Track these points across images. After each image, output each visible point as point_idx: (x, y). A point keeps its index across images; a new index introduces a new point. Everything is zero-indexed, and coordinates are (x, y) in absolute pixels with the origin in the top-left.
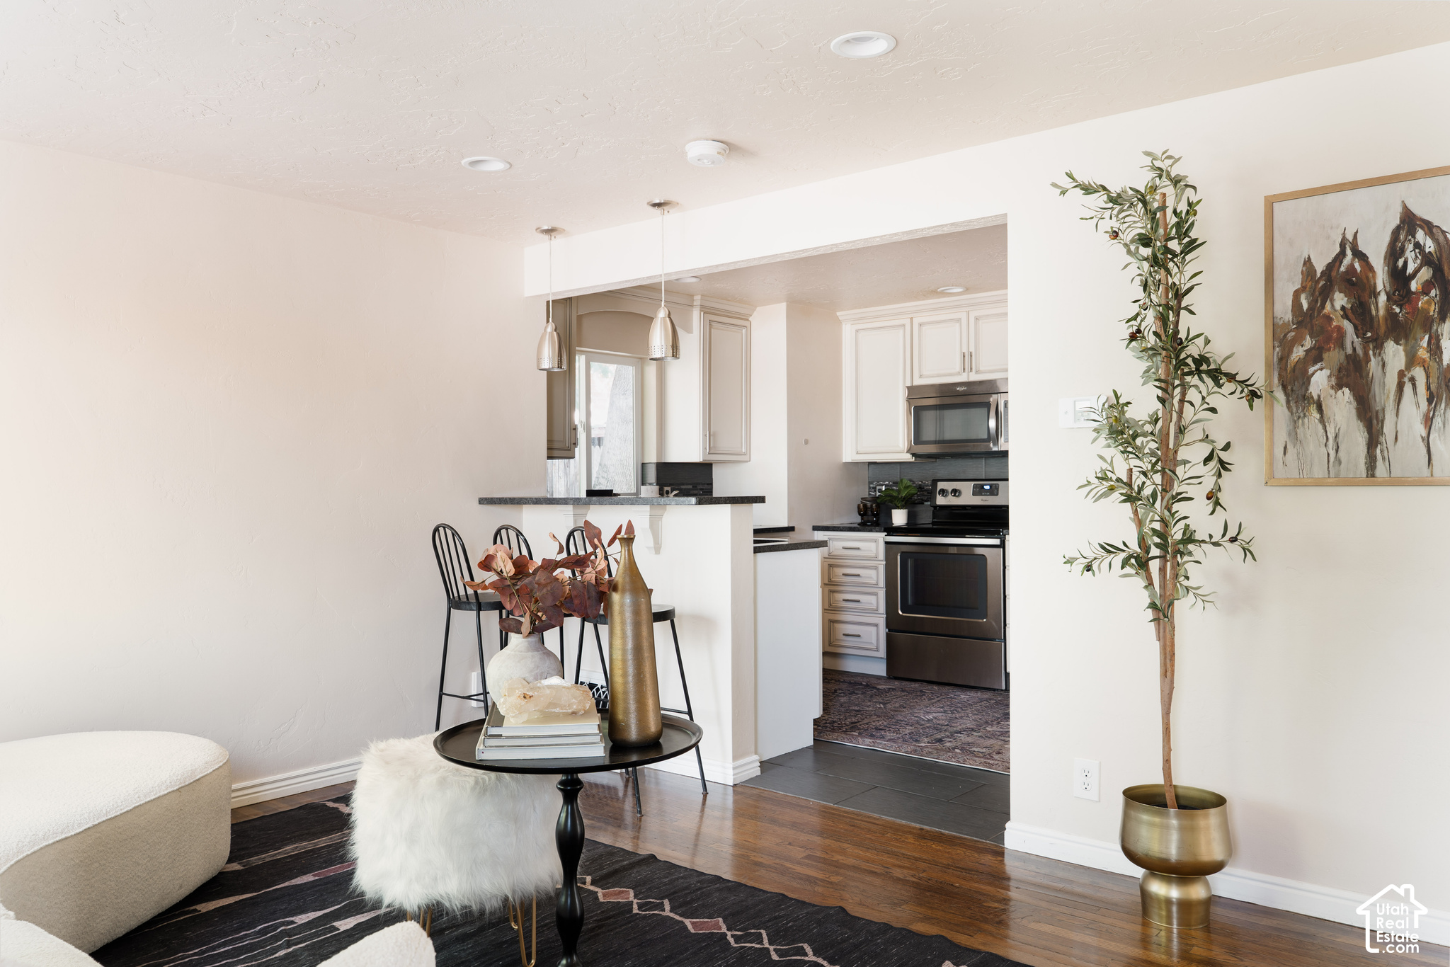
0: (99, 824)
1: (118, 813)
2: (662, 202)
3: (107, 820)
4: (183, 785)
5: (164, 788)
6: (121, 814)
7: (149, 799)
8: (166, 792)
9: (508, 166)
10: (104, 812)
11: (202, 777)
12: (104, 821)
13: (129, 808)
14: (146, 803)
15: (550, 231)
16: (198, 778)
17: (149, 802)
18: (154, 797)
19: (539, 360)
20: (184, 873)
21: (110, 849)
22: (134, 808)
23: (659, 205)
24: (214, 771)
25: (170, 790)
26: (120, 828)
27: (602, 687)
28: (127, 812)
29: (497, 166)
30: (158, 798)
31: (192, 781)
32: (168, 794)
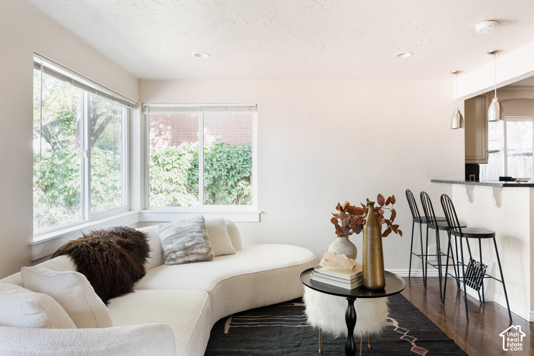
0: (260, 272)
1: (267, 270)
2: (494, 51)
3: (263, 271)
4: (291, 266)
5: (284, 265)
6: (268, 270)
7: (278, 268)
8: (284, 267)
9: (412, 54)
10: (263, 269)
11: (299, 265)
12: (262, 271)
13: (271, 269)
14: (277, 269)
15: (456, 73)
16: (297, 264)
17: (278, 269)
18: (280, 267)
19: (452, 125)
20: (290, 292)
21: (263, 279)
22: (272, 269)
23: (493, 53)
24: (304, 263)
25: (286, 266)
26: (267, 274)
27: (478, 262)
28: (270, 270)
29: (408, 55)
30: (281, 268)
31: (294, 265)
32: (285, 267)
